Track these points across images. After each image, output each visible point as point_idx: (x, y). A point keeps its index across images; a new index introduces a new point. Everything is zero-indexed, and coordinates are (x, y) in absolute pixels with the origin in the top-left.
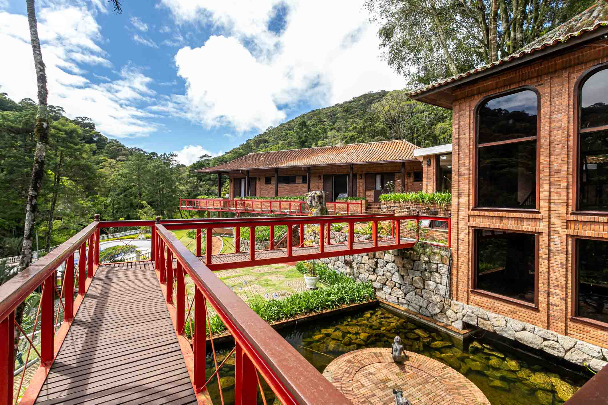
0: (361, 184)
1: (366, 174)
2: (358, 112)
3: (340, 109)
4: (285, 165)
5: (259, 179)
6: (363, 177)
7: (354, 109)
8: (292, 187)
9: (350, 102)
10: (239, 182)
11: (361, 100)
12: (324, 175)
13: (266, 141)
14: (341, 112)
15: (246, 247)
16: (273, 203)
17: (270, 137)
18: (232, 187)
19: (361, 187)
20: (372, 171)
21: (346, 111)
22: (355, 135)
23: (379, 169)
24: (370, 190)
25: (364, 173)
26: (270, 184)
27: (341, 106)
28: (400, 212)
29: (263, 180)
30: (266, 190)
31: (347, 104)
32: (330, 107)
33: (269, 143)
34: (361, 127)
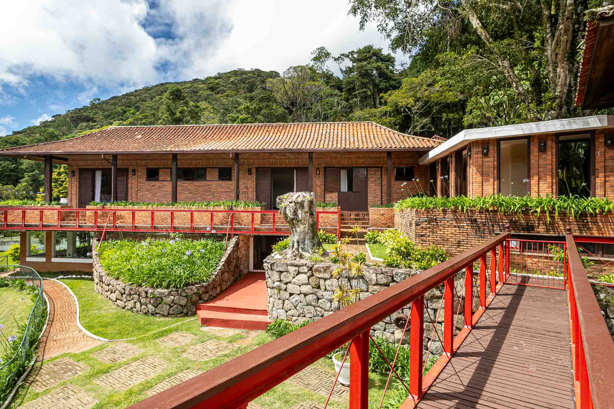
0: (318, 183)
1: (325, 168)
2: (228, 92)
3: (203, 85)
4: (193, 148)
5: (134, 171)
6: (322, 173)
7: (221, 88)
8: (199, 186)
9: (216, 78)
10: (90, 177)
11: (230, 77)
12: (257, 168)
13: (88, 119)
14: (205, 90)
15: (143, 300)
16: (176, 214)
17: (96, 113)
18: (76, 184)
19: (317, 188)
20: (335, 163)
21: (212, 89)
22: (248, 118)
23: (346, 162)
24: (332, 192)
25: (323, 166)
26: (157, 180)
27: (203, 82)
28: (455, 227)
29: (143, 173)
30: (148, 190)
31: (213, 80)
32: (185, 82)
33: (95, 122)
34: (255, 108)
